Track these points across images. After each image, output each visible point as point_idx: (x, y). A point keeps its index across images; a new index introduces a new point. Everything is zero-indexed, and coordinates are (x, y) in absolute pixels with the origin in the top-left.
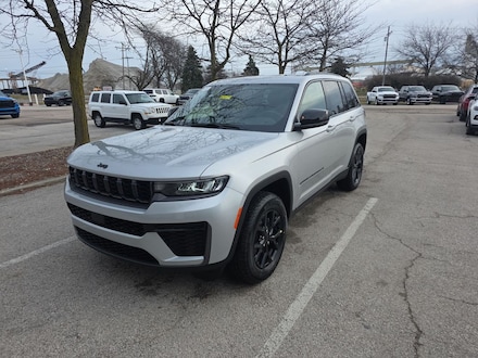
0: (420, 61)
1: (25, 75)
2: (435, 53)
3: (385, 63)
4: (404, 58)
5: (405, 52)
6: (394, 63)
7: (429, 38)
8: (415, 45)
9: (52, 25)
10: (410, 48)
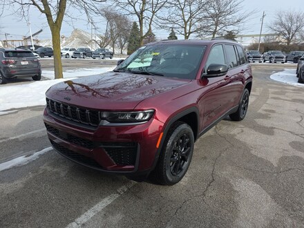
0: (284, 35)
1: (32, 38)
2: (294, 29)
3: (260, 35)
4: (274, 32)
5: (275, 28)
6: (268, 35)
7: (291, 19)
8: (282, 24)
9: (43, 9)
10: (278, 26)
